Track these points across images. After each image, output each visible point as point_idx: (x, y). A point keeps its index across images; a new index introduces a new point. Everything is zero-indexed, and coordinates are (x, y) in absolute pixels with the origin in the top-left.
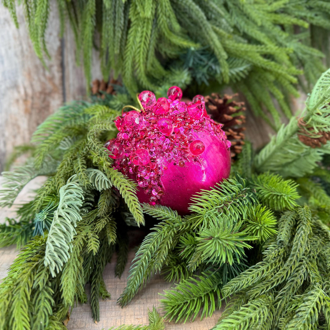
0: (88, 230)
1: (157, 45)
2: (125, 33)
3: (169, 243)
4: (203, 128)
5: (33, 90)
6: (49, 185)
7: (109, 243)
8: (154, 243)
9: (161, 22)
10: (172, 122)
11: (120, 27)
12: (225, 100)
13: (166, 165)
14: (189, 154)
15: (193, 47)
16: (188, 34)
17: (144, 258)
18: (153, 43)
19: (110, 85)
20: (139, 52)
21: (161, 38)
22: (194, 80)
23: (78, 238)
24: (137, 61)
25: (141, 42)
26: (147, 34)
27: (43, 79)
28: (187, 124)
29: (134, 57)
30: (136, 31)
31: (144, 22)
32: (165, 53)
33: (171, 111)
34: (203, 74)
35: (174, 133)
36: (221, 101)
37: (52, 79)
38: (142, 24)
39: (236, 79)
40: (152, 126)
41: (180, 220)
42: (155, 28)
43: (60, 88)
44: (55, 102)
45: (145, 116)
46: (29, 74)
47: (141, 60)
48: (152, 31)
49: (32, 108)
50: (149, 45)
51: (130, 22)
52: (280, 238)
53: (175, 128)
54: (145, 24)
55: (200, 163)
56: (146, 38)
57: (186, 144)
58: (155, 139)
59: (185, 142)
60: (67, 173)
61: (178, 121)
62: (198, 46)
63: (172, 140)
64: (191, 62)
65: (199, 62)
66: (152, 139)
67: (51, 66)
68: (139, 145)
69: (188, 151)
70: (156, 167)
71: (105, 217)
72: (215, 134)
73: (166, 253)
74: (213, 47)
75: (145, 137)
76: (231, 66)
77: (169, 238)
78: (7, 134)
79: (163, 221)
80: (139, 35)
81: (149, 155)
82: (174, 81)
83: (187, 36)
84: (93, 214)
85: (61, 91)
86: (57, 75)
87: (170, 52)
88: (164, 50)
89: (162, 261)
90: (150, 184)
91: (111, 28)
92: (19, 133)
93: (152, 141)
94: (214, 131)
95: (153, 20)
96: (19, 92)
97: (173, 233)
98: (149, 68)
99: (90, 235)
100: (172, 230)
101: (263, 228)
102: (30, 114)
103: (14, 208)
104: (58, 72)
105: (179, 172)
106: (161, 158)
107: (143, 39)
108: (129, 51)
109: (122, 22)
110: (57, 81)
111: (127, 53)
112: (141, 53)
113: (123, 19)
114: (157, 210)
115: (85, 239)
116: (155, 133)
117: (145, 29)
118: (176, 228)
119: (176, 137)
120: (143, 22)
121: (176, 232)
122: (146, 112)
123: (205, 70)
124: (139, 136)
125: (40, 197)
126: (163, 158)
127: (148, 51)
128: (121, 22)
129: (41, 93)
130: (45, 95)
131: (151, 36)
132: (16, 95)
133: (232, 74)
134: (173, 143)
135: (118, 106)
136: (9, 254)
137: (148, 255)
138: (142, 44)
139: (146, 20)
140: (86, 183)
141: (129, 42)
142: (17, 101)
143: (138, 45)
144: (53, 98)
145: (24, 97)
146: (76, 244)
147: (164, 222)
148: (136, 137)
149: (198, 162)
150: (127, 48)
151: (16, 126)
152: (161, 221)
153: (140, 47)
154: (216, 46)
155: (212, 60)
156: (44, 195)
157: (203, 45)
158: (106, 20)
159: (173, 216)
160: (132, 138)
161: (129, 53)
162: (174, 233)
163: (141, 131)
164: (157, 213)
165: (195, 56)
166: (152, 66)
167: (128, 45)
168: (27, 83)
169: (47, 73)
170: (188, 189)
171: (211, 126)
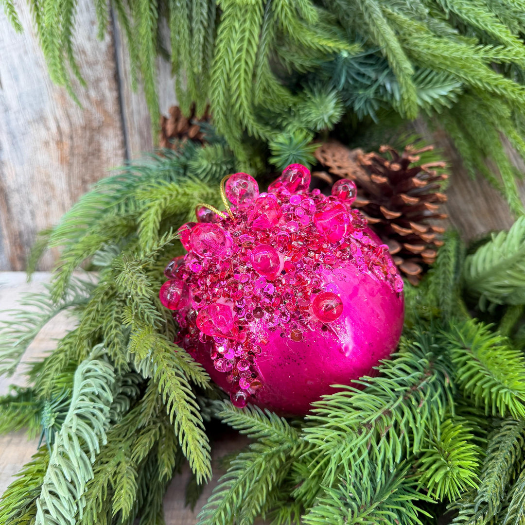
0: (122, 455)
1: (275, 52)
2: (210, 31)
3: (269, 480)
4: (344, 260)
5: (71, 124)
6: (66, 351)
7: (160, 479)
8: (238, 488)
9: (279, 8)
10: (281, 249)
11: (202, 22)
12: (405, 163)
13: (266, 335)
14: (312, 318)
15: (346, 50)
16: (338, 23)
17: (218, 514)
18: (265, 49)
19: (195, 122)
20: (238, 70)
21: (281, 37)
22: (348, 113)
23: (98, 482)
24: (234, 88)
25: (240, 50)
26: (251, 33)
27: (85, 103)
28: (312, 254)
29: (229, 79)
30: (232, 28)
31: (246, 11)
32: (292, 64)
33: (282, 221)
34: (367, 101)
35: (283, 272)
36: (396, 167)
37: (100, 103)
38: (243, 15)
39: (433, 109)
40: (243, 254)
41: (294, 437)
42: (269, 19)
43: (117, 118)
44: (110, 144)
45: (234, 227)
46: (62, 96)
47: (243, 85)
48: (261, 27)
49: (72, 154)
50: (257, 55)
51: (219, 10)
52: (482, 496)
53: (287, 263)
54: (249, 15)
55: (334, 333)
56: (249, 42)
57: (306, 296)
58: (247, 282)
59: (305, 294)
60: (95, 332)
61: (295, 248)
62: (357, 47)
63: (280, 285)
64: (343, 80)
65: (359, 79)
66: (242, 283)
67: (98, 81)
68: (217, 290)
69: (310, 310)
70: (247, 338)
71: (153, 426)
72: (370, 269)
73: (263, 498)
74: (384, 51)
75: (229, 276)
76: (422, 86)
77: (271, 470)
78: (34, 199)
79: (259, 440)
80: (237, 36)
81: (234, 313)
82: (310, 119)
83: (335, 29)
84: (134, 418)
85: (118, 124)
86: (110, 96)
87: (301, 62)
88: (288, 58)
89: (254, 512)
90: (235, 368)
91: (185, 22)
92: (54, 196)
93: (240, 287)
94: (368, 264)
95: (264, 5)
96: (48, 129)
97: (278, 463)
98: (259, 97)
99: (124, 466)
100: (277, 455)
101: (450, 475)
102: (70, 165)
103: (23, 368)
104: (111, 89)
105: (291, 350)
106: (257, 320)
107: (245, 44)
108: (219, 68)
109: (205, 12)
110: (111, 106)
111: (215, 72)
112: (242, 71)
113: (205, 5)
114: (249, 418)
115: (112, 481)
116: (248, 270)
117: (248, 24)
118: (284, 451)
119: (288, 281)
120: (243, 11)
121: (284, 459)
122: (236, 218)
123: (371, 93)
124: (218, 271)
125: (48, 375)
126: (261, 320)
127: (256, 66)
128: (202, 12)
129: (84, 128)
130: (92, 131)
131: (260, 36)
132: (43, 133)
133: (425, 102)
134: (280, 293)
135: (204, 170)
136: (18, 444)
137: (225, 509)
138: (244, 54)
139: (249, 7)
140: (121, 361)
141: (219, 51)
142: (47, 143)
143: (236, 57)
144: (107, 137)
145: (57, 137)
146: (94, 494)
147: (261, 443)
148: (212, 273)
149: (331, 331)
150: (216, 62)
151: (48, 185)
152: (254, 441)
153: (239, 60)
154: (391, 50)
155: (386, 72)
156: (57, 370)
157: (367, 46)
158: (175, 8)
159: (280, 429)
160: (206, 272)
161: (218, 73)
162: (281, 461)
163: (222, 261)
164: (248, 425)
165: (350, 67)
166: (265, 91)
167: (217, 58)
168: (59, 113)
169: (93, 94)
170: (309, 383)
171: (363, 252)
